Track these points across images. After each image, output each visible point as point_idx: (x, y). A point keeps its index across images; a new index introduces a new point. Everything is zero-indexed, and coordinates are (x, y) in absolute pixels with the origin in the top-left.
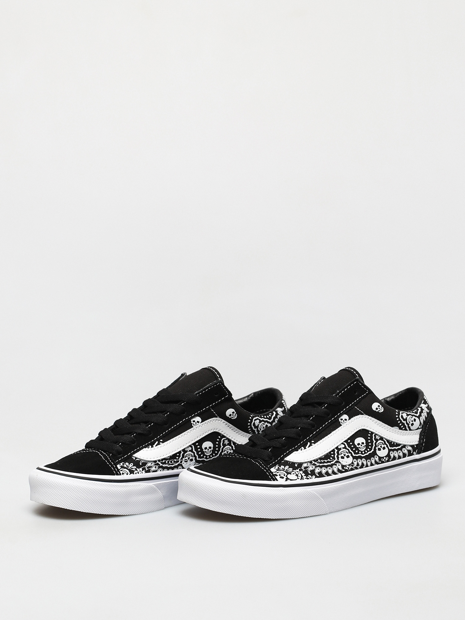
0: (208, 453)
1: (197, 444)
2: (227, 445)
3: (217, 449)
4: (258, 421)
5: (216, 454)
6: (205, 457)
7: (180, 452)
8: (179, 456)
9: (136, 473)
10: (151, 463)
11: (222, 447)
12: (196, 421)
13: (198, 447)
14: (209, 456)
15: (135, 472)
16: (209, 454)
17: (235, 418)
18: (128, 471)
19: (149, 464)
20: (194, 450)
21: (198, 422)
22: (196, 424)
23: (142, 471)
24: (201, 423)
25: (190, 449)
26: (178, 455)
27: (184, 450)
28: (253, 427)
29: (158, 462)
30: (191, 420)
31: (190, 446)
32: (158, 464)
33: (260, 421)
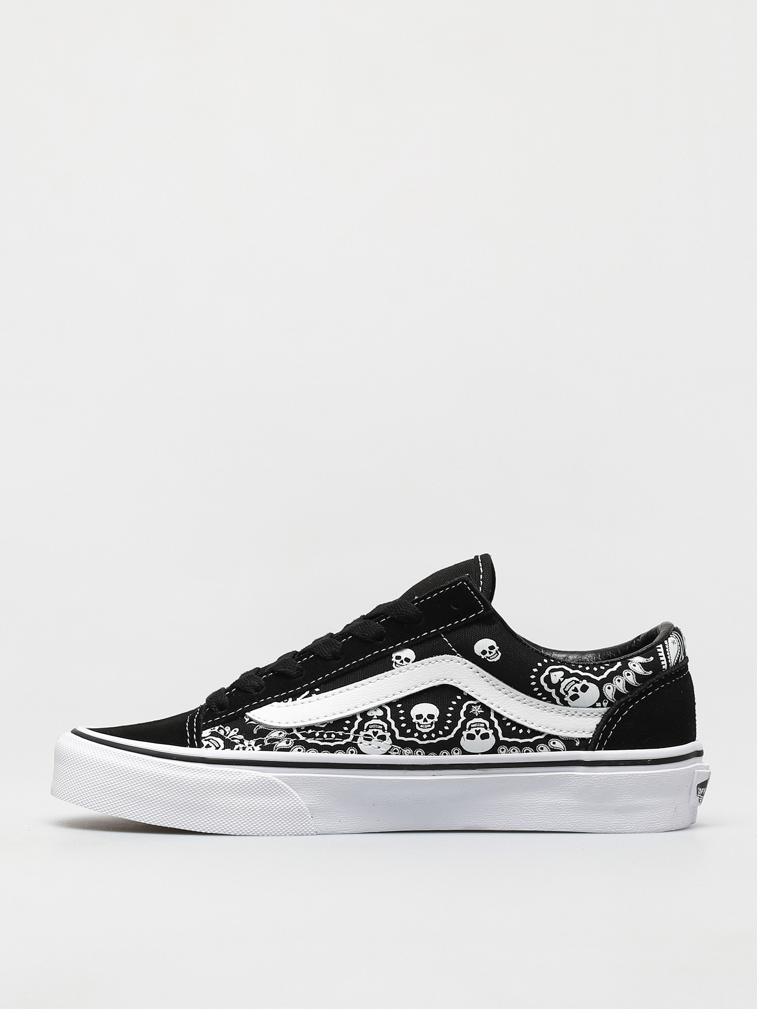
0: (426, 726)
1: (399, 706)
2: (477, 717)
3: (449, 722)
4: (561, 673)
5: (447, 733)
6: (416, 735)
7: (353, 718)
8: (351, 726)
9: (238, 749)
10: (279, 732)
11: (463, 718)
12: (403, 658)
13: (402, 712)
14: (429, 734)
15: (236, 747)
16: (428, 730)
17: (495, 660)
18: (221, 742)
19: (274, 735)
20: (389, 718)
21: (407, 660)
22: (401, 664)
23: (256, 745)
24: (412, 662)
25: (380, 713)
26: (348, 722)
27: (364, 714)
28: (545, 685)
29: (295, 732)
30: (393, 655)
31: (380, 707)
32: (294, 736)
33: (567, 675)
